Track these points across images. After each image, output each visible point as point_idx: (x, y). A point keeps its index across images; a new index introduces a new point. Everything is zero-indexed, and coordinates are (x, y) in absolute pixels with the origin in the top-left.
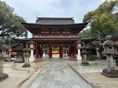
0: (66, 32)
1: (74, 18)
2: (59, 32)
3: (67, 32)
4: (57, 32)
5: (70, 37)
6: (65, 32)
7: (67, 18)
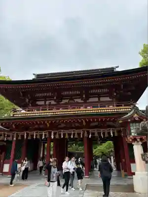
0: (99, 97)
1: (118, 67)
2: (79, 101)
3: (102, 99)
4: (76, 100)
5: (111, 109)
6: (96, 99)
7: (101, 69)
